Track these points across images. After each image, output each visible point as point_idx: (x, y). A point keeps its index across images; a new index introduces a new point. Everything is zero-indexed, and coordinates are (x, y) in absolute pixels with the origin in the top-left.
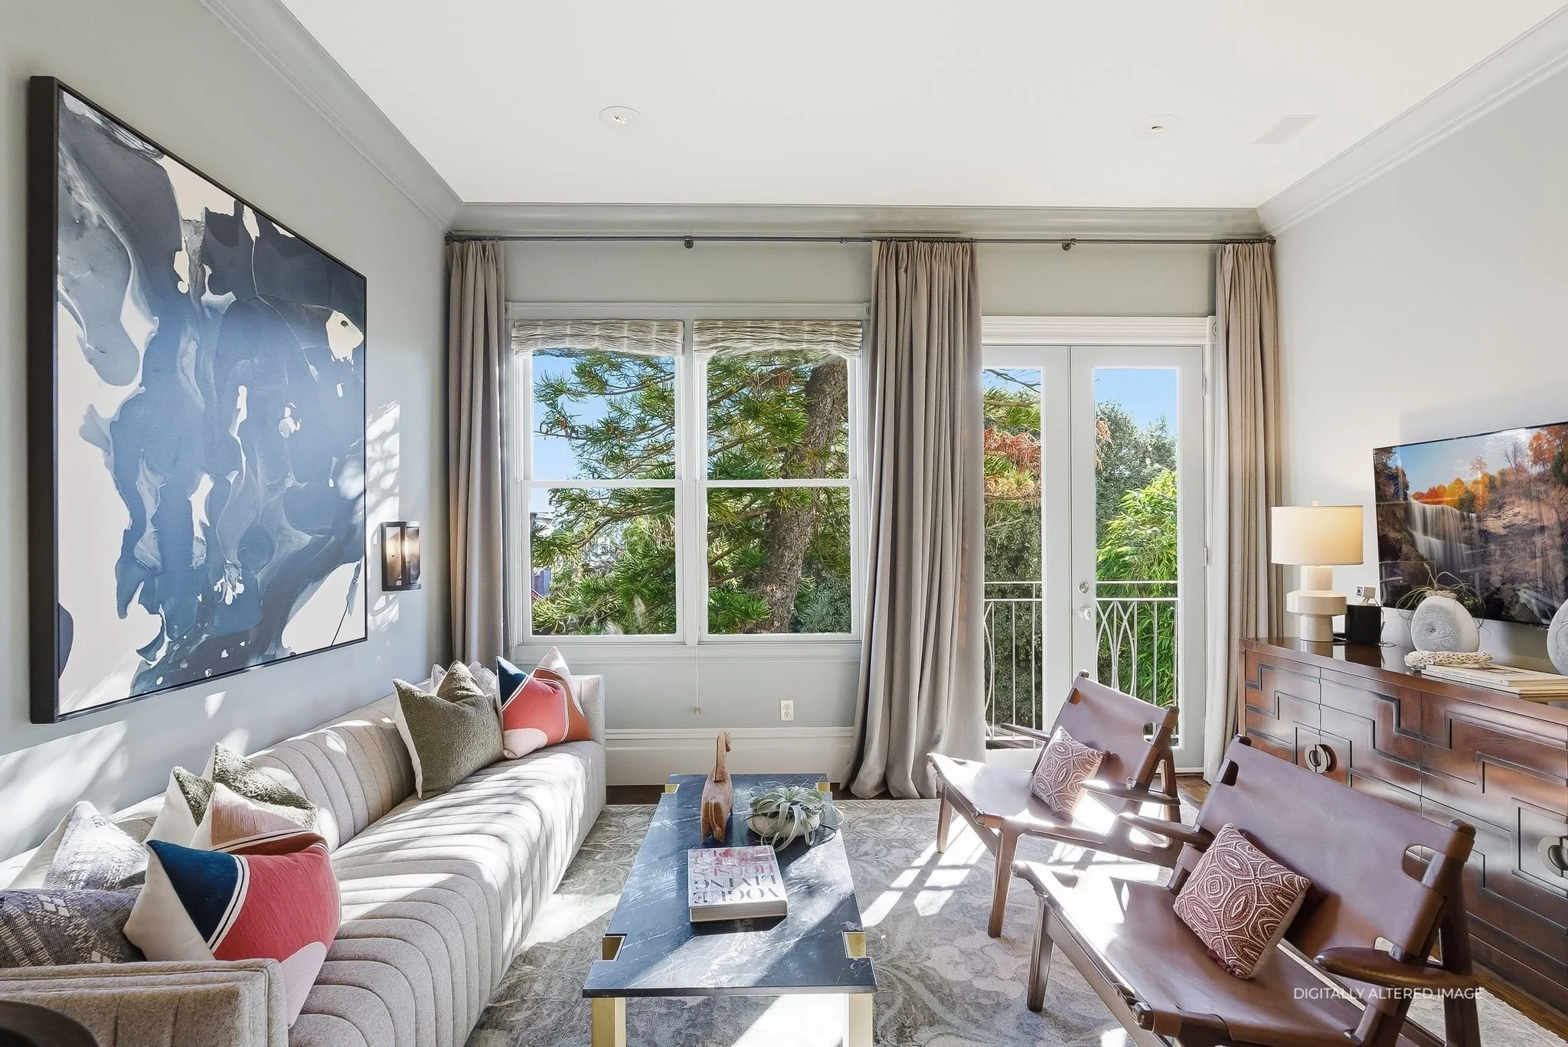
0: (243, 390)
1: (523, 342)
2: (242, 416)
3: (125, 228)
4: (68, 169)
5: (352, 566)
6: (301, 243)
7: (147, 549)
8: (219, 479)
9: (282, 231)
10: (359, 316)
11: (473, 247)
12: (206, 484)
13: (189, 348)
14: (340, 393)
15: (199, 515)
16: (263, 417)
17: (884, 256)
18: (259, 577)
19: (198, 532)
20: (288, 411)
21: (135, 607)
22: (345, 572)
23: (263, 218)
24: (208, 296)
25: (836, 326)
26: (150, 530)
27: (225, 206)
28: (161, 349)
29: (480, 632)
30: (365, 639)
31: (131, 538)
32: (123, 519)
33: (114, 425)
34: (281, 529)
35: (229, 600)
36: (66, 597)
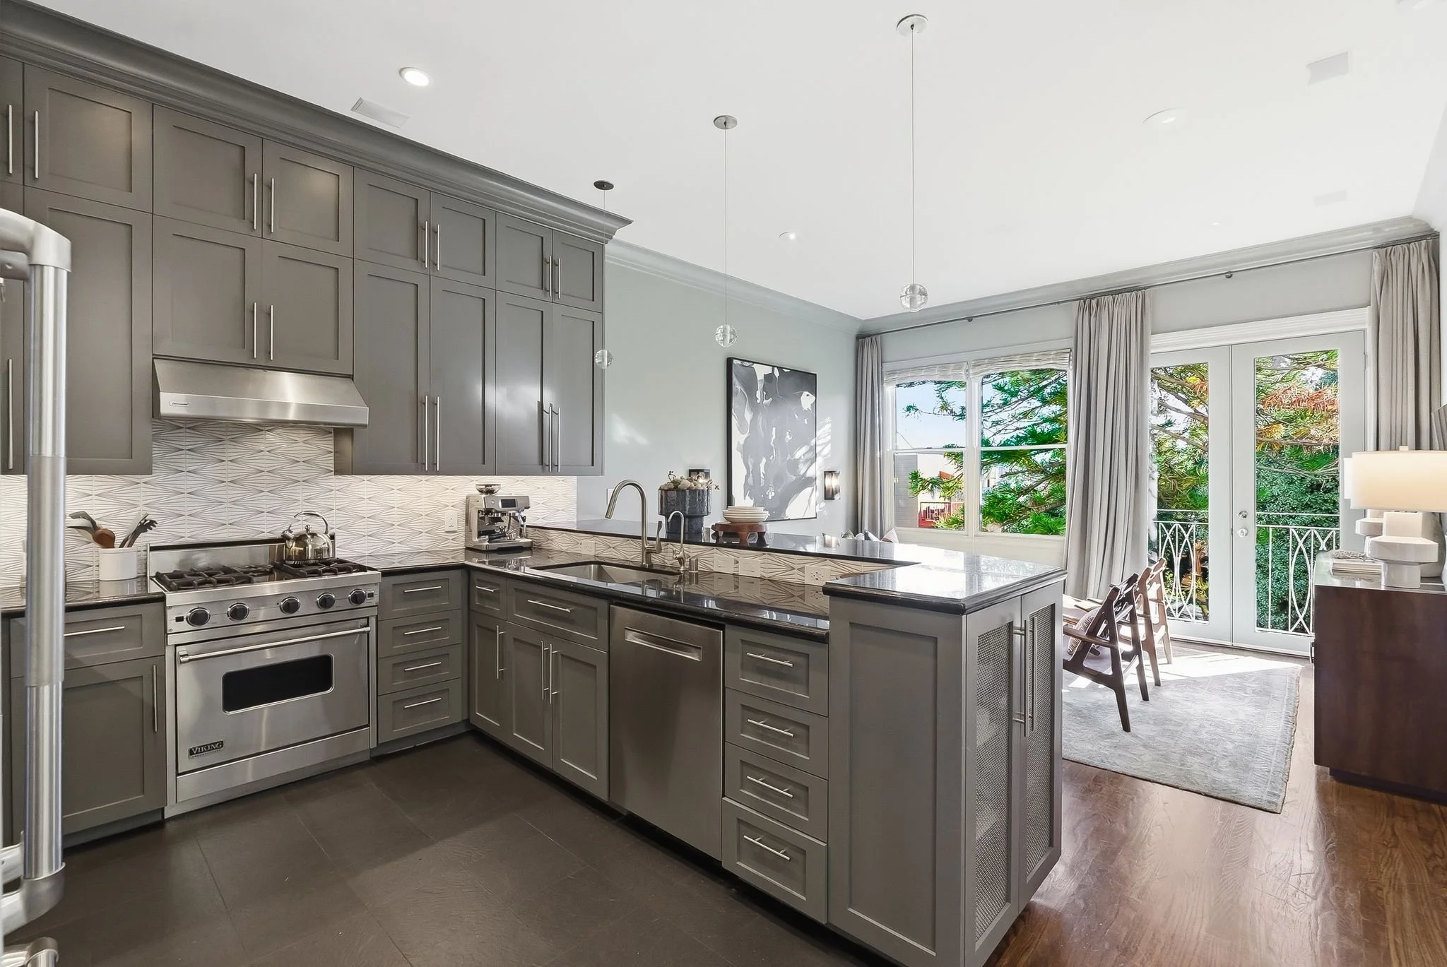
0: (774, 429)
1: (888, 383)
2: (774, 437)
3: (746, 390)
4: (735, 379)
5: (811, 488)
6: (794, 371)
7: (750, 481)
8: (768, 459)
9: (786, 370)
10: (814, 392)
11: (867, 340)
12: (764, 460)
13: (760, 419)
14: (806, 423)
15: (762, 470)
16: (780, 437)
17: (1081, 309)
18: (779, 490)
19: (762, 476)
20: (788, 433)
21: (747, 497)
22: (808, 490)
23: (780, 369)
24: (765, 401)
25: (1054, 354)
26: (751, 475)
27: (768, 370)
28: (754, 420)
29: (869, 523)
30: (816, 518)
31: (747, 477)
32: (745, 473)
33: (743, 445)
34: (786, 474)
35: (770, 498)
36: (734, 493)
